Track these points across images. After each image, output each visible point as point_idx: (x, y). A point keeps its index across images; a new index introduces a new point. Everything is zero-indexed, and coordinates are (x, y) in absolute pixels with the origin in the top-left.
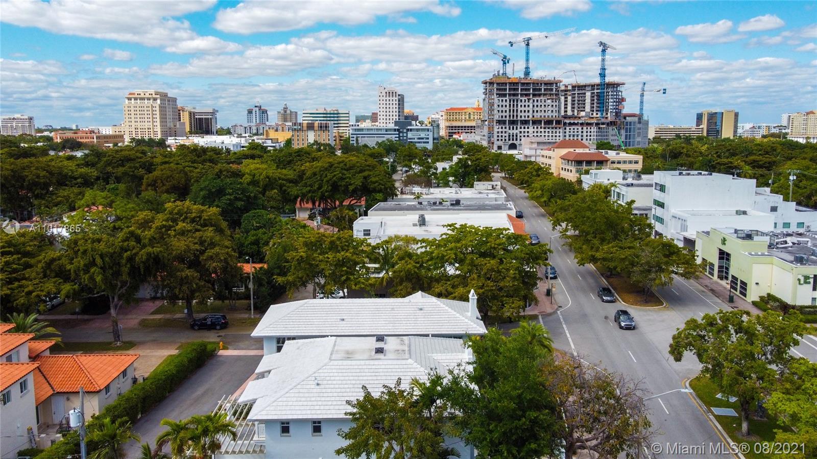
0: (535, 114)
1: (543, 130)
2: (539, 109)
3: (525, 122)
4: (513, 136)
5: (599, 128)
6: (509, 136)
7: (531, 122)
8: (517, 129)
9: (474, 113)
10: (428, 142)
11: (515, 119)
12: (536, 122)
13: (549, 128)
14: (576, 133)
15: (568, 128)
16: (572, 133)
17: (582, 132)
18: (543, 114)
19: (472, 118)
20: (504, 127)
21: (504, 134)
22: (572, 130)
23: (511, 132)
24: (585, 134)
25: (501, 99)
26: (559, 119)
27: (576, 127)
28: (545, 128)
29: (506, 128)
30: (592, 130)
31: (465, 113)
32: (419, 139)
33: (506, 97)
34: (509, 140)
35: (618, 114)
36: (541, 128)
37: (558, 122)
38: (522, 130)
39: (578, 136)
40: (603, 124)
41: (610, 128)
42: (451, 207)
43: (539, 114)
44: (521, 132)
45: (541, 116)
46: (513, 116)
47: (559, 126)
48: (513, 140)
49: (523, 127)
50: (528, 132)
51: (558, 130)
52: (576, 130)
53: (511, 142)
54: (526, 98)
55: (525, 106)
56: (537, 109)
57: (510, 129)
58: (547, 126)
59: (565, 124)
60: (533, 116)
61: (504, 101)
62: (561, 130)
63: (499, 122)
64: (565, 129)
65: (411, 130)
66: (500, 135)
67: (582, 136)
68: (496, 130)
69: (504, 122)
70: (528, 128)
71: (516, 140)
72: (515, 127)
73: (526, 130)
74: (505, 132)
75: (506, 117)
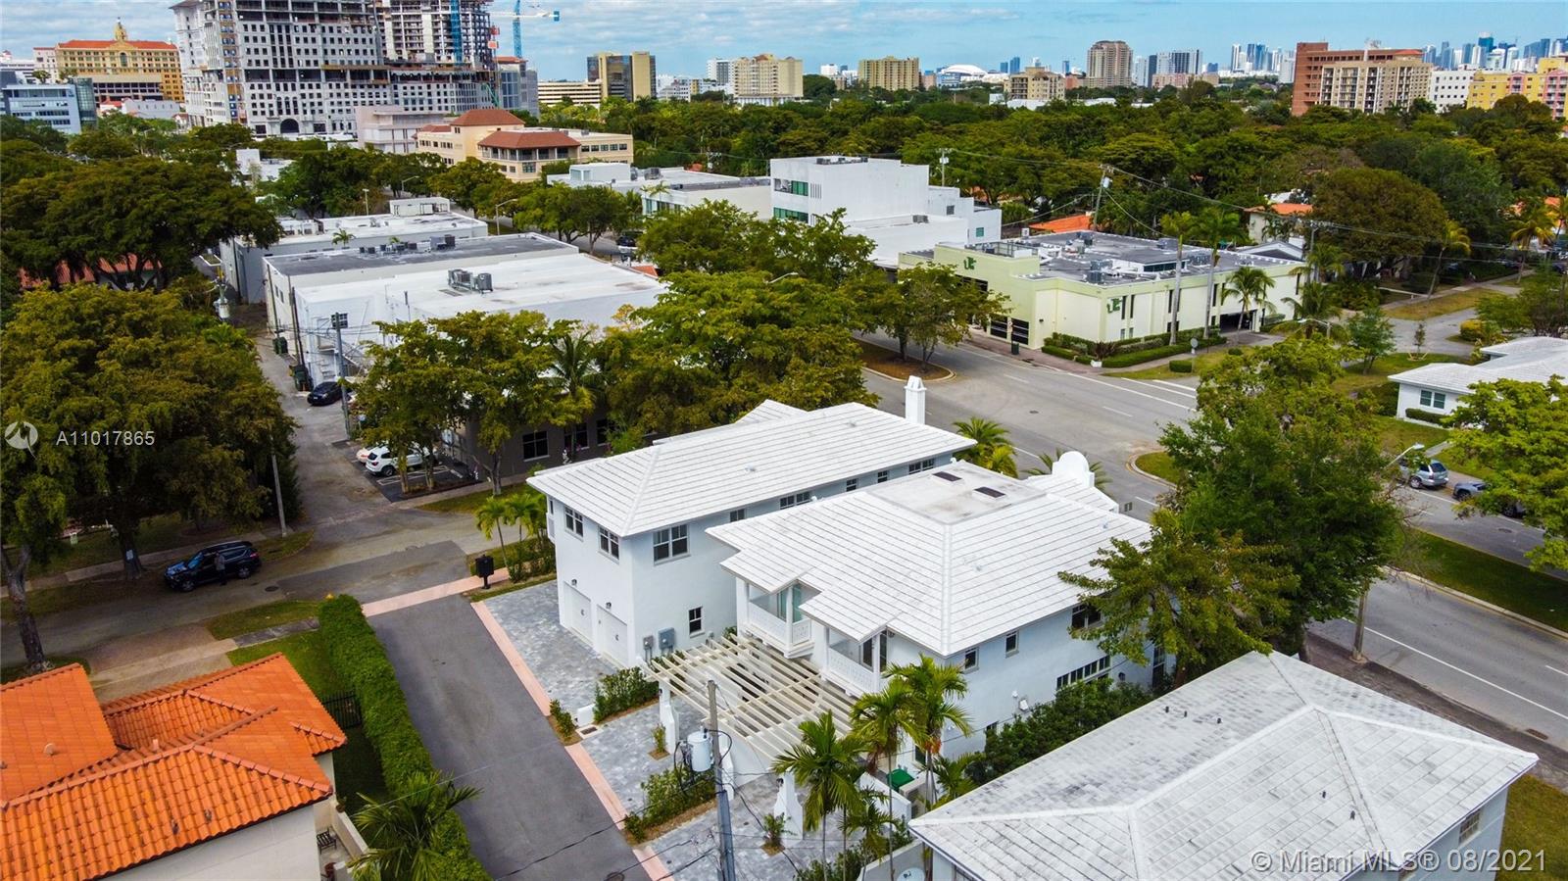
0: (330, 57)
1: (350, 91)
2: (336, 46)
3: (309, 75)
4: (287, 103)
5: (461, 86)
6: (279, 104)
7: (323, 74)
8: (294, 88)
9: (134, 53)
10: (67, 122)
11: (288, 67)
12: (335, 75)
13: (362, 87)
14: (417, 96)
15: (400, 86)
16: (409, 96)
17: (429, 94)
18: (344, 56)
19: (130, 65)
20: (264, 85)
21: (266, 101)
22: (409, 91)
23: (282, 94)
24: (435, 98)
25: (249, 24)
26: (380, 68)
27: (416, 85)
28: (354, 87)
29: (269, 87)
30: (448, 90)
31: (112, 53)
32: (42, 113)
33: (261, 19)
34: (280, 112)
35: (486, 57)
36: (346, 86)
37: (380, 74)
38: (307, 91)
39: (421, 102)
40: (466, 77)
41: (479, 86)
42: (439, 253)
43: (338, 58)
44: (303, 96)
45: (342, 62)
46: (283, 61)
47: (383, 82)
48: (288, 112)
49: (306, 84)
50: (319, 95)
51: (381, 91)
52: (417, 90)
53: (284, 117)
54: (306, 24)
55: (255, 39)
56: (333, 46)
57: (278, 89)
58: (358, 82)
59: (394, 77)
60: (327, 62)
61: (258, 28)
62: (388, 91)
63: (251, 75)
64: (396, 88)
65: (17, 93)
66: (258, 101)
67: (430, 102)
68: (247, 92)
69: (263, 75)
70: (318, 86)
71: (296, 112)
72: (289, 85)
73: (315, 91)
74: (270, 96)
75: (266, 62)
